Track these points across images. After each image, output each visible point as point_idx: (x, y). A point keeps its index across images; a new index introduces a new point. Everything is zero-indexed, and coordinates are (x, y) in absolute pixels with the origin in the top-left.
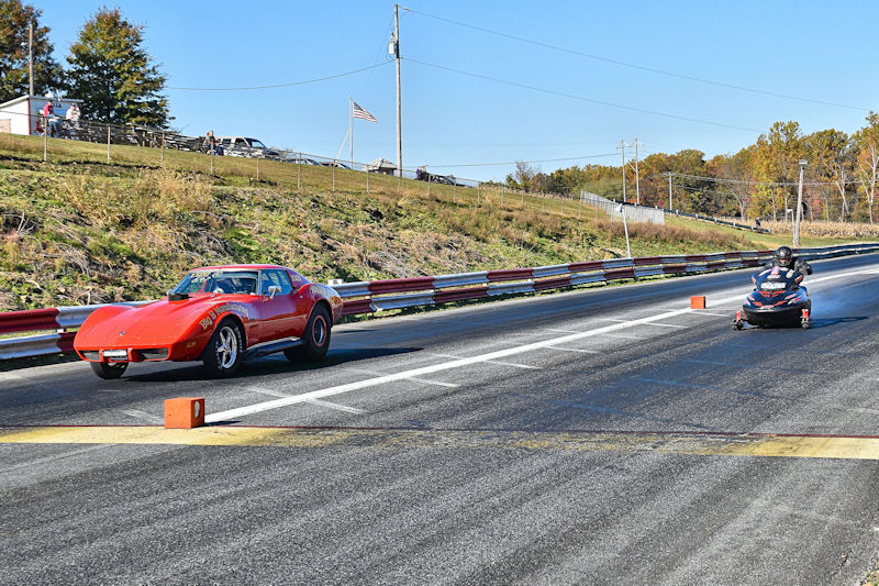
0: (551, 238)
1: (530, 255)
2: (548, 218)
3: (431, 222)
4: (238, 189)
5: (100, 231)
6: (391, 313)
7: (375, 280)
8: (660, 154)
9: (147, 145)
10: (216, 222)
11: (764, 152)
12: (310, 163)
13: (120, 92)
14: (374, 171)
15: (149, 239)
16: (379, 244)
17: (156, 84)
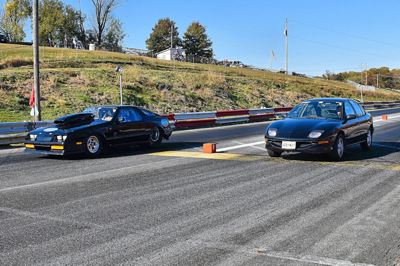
0: (337, 95)
2: (335, 88)
3: (296, 89)
4: (233, 77)
5: (190, 90)
7: (276, 107)
8: (374, 68)
9: (206, 63)
10: (226, 88)
12: (257, 69)
13: (199, 47)
14: (278, 72)
15: (204, 92)
16: (278, 96)
17: (210, 44)
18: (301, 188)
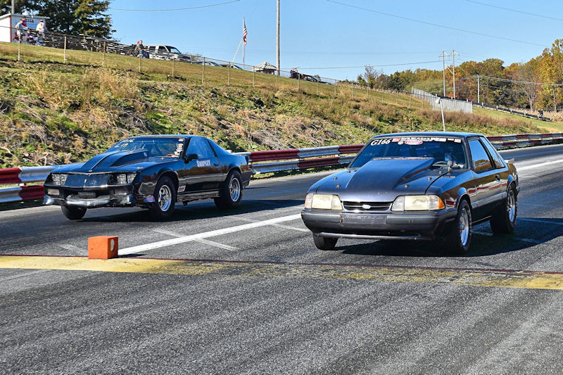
0: (388, 122)
1: (372, 135)
2: (386, 107)
3: (299, 109)
4: (158, 83)
5: (56, 112)
6: (266, 175)
7: (256, 151)
8: (471, 62)
9: (94, 50)
10: (140, 107)
11: (548, 61)
12: (212, 65)
13: (77, 11)
14: (260, 71)
15: (91, 118)
16: (260, 125)
17: (103, 6)
18: (311, 335)
